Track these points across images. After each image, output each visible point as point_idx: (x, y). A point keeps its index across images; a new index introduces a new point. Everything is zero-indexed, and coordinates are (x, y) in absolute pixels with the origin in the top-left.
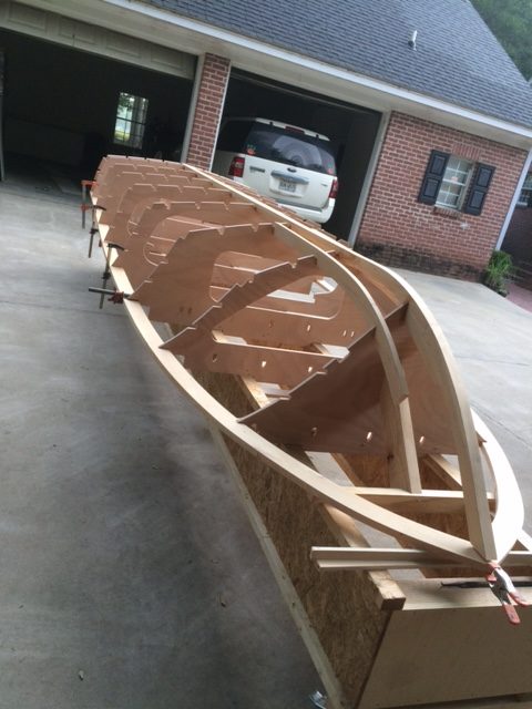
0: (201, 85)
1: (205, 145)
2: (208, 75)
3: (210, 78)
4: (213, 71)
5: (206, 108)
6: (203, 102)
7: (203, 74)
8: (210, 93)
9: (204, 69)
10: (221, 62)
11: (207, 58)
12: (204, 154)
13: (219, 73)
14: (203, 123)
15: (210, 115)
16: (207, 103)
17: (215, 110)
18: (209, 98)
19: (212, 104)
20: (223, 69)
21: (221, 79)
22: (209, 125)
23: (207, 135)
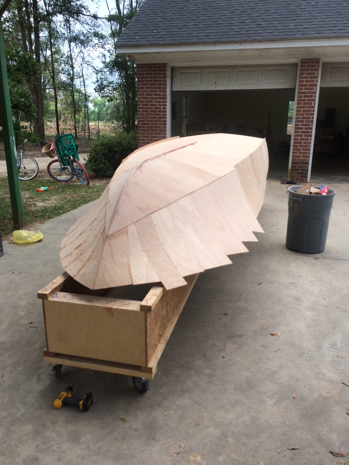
0: (300, 81)
1: (306, 122)
2: (303, 74)
3: (305, 75)
4: (308, 70)
5: (305, 97)
6: (302, 93)
7: (301, 74)
8: (306, 85)
9: (301, 70)
10: (312, 62)
11: (302, 63)
12: (306, 129)
13: (312, 70)
14: (304, 107)
15: (308, 100)
16: (305, 93)
17: (312, 96)
18: (306, 89)
19: (309, 93)
20: (315, 66)
21: (314, 74)
22: (307, 107)
23: (307, 114)
